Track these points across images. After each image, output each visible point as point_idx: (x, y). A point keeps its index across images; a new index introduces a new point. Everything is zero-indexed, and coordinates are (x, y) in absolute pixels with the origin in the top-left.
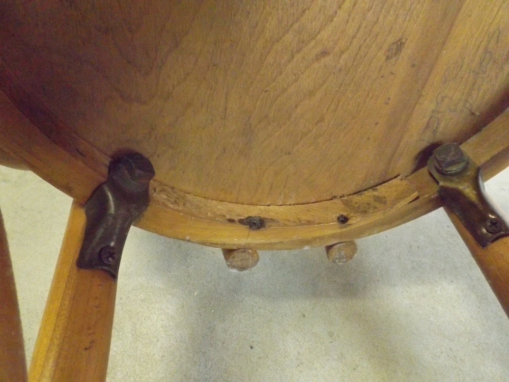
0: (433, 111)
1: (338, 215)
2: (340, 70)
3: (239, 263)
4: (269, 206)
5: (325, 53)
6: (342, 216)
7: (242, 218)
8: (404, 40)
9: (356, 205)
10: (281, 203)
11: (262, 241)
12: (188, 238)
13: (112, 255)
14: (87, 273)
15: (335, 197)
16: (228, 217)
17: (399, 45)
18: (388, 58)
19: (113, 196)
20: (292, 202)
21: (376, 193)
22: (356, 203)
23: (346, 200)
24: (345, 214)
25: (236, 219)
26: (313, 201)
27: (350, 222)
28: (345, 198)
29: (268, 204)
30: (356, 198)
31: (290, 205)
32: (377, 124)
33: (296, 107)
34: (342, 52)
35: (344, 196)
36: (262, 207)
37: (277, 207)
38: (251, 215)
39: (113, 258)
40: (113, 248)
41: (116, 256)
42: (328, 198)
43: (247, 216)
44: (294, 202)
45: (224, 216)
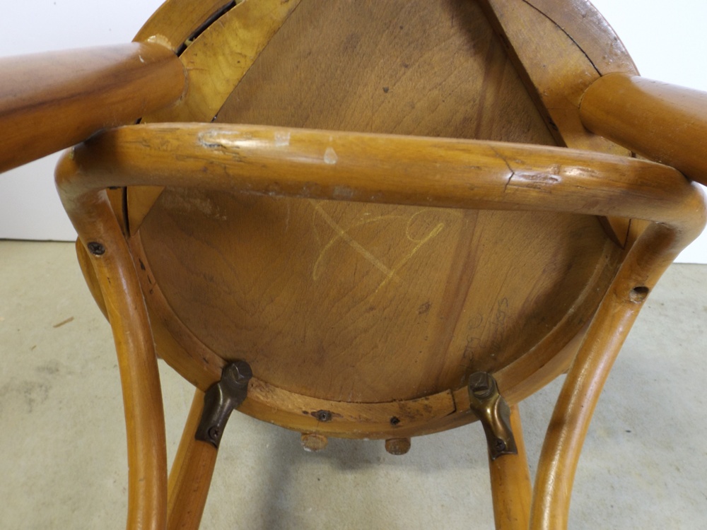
0: (466, 347)
1: (392, 417)
2: (385, 318)
3: (312, 445)
4: (340, 401)
5: (372, 309)
6: (394, 418)
7: (315, 411)
8: (430, 303)
9: (409, 410)
10: (349, 400)
11: (330, 430)
12: (272, 421)
13: (216, 433)
14: (201, 443)
15: (395, 400)
16: (304, 409)
17: (428, 306)
18: (420, 313)
19: (223, 392)
20: (359, 400)
21: (426, 402)
22: (409, 408)
23: (403, 405)
24: (397, 416)
25: (310, 411)
26: (377, 401)
27: (400, 424)
28: (402, 402)
29: (339, 399)
30: (411, 404)
31: (357, 402)
32: (421, 352)
33: (355, 338)
34: (384, 309)
35: (402, 400)
36: (333, 403)
37: (345, 404)
38: (322, 409)
39: (217, 435)
40: (218, 428)
41: (219, 433)
42: (389, 400)
43: (319, 409)
44: (360, 401)
45: (301, 408)
